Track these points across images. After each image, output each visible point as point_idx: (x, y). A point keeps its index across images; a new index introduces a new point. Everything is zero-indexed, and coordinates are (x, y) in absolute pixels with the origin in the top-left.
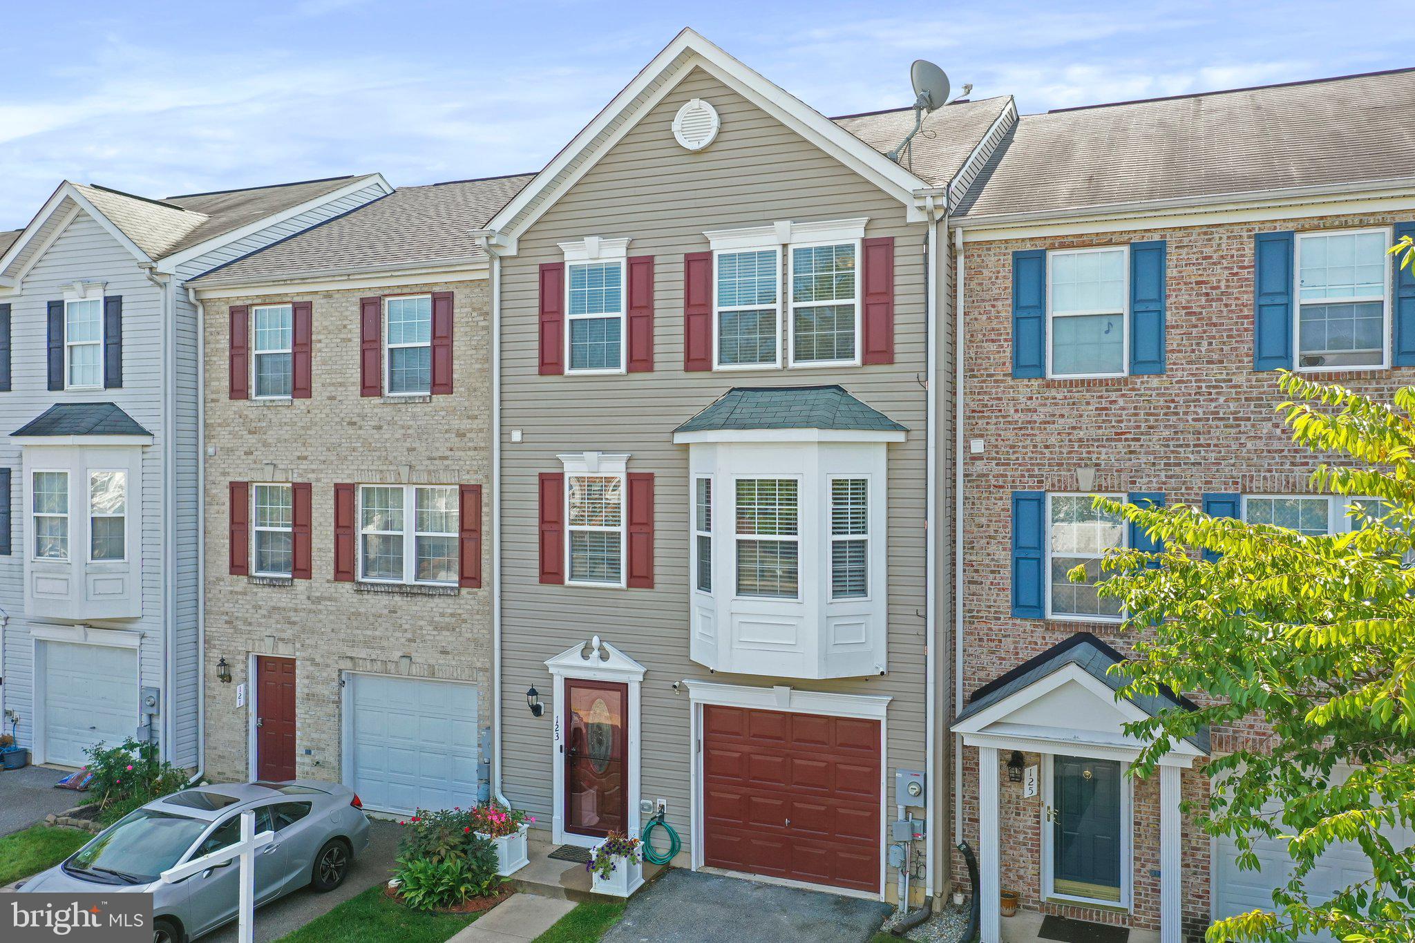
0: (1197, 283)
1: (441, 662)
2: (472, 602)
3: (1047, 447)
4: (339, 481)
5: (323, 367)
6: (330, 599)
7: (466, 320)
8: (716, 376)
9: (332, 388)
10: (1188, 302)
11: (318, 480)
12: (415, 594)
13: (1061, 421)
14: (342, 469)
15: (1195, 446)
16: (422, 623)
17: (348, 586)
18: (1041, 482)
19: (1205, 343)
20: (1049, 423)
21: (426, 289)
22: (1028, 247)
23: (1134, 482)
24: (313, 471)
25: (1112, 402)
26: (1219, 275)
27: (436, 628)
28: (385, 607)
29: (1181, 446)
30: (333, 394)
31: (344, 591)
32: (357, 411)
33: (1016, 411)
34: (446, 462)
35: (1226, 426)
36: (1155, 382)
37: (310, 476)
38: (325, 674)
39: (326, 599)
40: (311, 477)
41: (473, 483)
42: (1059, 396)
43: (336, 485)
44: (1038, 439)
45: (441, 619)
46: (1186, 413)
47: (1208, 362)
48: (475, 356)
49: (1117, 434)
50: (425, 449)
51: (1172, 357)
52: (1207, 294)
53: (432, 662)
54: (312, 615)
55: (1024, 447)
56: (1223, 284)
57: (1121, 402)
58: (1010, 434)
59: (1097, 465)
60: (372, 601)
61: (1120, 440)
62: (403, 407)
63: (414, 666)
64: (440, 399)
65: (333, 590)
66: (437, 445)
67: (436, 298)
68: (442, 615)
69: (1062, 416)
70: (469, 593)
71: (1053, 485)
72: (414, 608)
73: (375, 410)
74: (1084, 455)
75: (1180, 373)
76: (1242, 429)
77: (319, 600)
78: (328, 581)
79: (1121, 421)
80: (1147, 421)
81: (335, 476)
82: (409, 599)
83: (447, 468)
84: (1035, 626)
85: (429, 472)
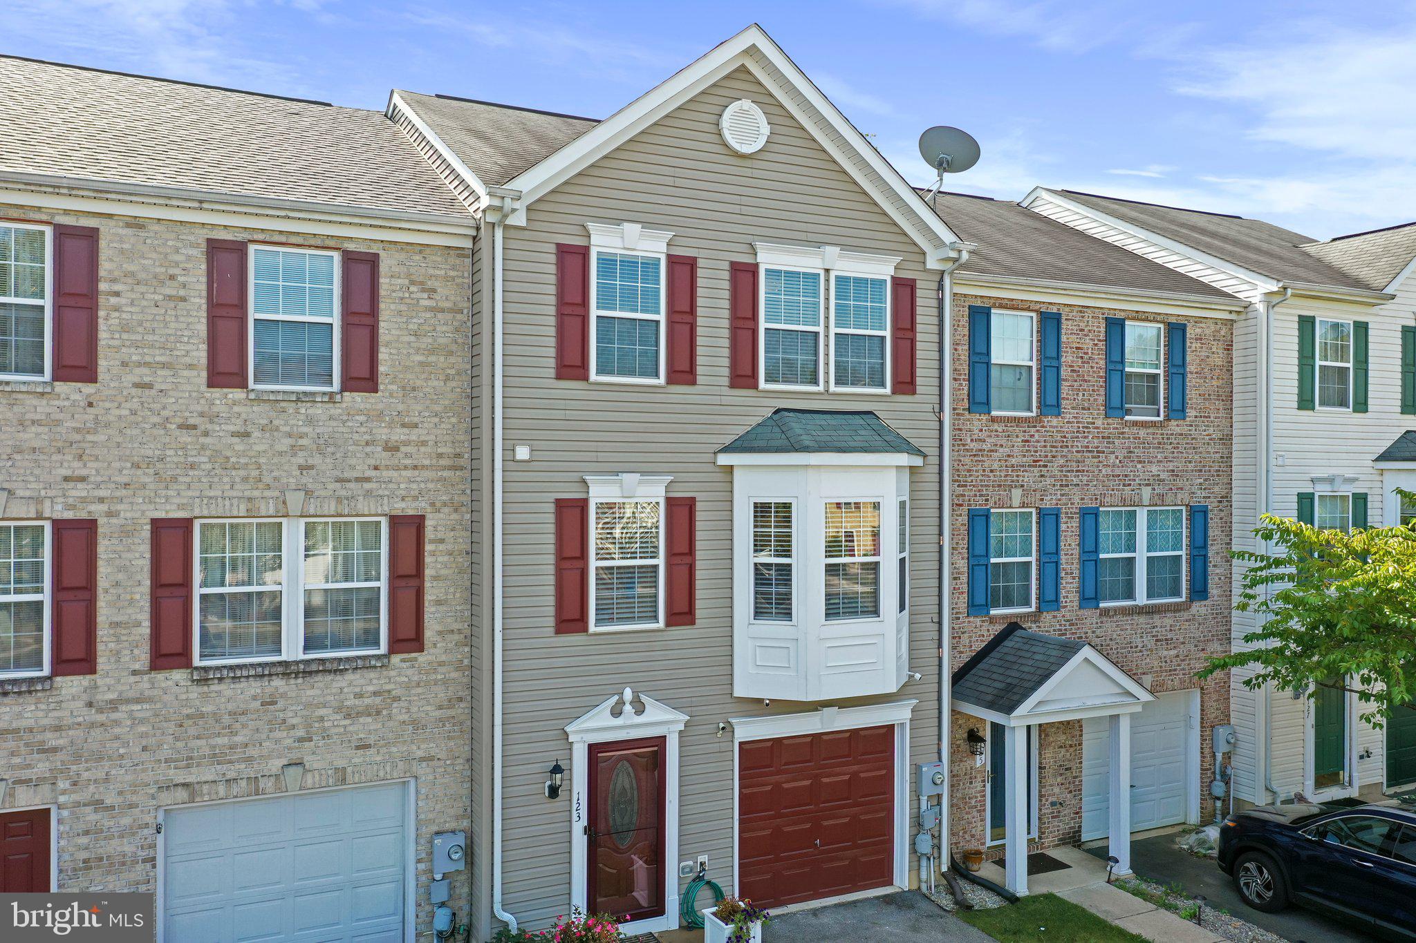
0: (1077, 348)
1: (356, 760)
2: (410, 672)
3: (992, 471)
4: (161, 515)
5: (125, 336)
6: (138, 701)
7: (401, 295)
8: (762, 395)
9: (146, 371)
10: (1072, 362)
11: (110, 514)
12: (311, 673)
13: (1001, 450)
14: (167, 498)
15: (1077, 471)
16: (322, 712)
17: (179, 675)
18: (987, 500)
19: (1081, 394)
20: (992, 451)
21: (331, 243)
22: (979, 303)
23: (1042, 500)
24: (101, 500)
25: (1032, 436)
26: (1088, 344)
27: (347, 716)
28: (255, 698)
29: (1069, 471)
30: (147, 379)
31: (170, 683)
32: (199, 408)
33: (972, 440)
34: (367, 486)
35: (1093, 457)
36: (1055, 421)
37: (93, 508)
38: (126, 821)
39: (128, 701)
40: (97, 510)
41: (411, 512)
42: (1000, 429)
43: (154, 522)
44: (986, 464)
45: (357, 702)
46: (1072, 446)
47: (1084, 409)
48: (415, 345)
49: (1034, 461)
50: (330, 467)
51: (1064, 403)
52: (1082, 358)
53: (340, 763)
54: (97, 733)
55: (977, 471)
56: (1090, 351)
57: (1037, 437)
58: (967, 460)
59: (1022, 486)
60: (228, 693)
61: (1036, 466)
62: (291, 408)
63: (309, 776)
64: (357, 399)
65: (147, 685)
66: (353, 461)
67: (350, 259)
68: (359, 696)
69: (1002, 446)
70: (403, 661)
71: (995, 503)
72: (309, 693)
73: (236, 409)
74: (1015, 478)
75: (1068, 416)
76: (1101, 459)
77: (113, 705)
78: (134, 673)
79: (1036, 452)
80: (1051, 451)
81: (152, 507)
82: (300, 681)
83: (368, 493)
84: (983, 621)
85: (339, 500)
